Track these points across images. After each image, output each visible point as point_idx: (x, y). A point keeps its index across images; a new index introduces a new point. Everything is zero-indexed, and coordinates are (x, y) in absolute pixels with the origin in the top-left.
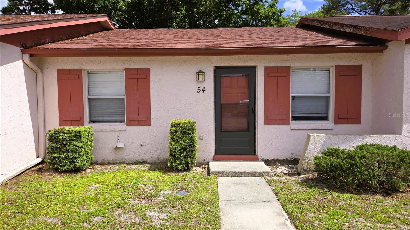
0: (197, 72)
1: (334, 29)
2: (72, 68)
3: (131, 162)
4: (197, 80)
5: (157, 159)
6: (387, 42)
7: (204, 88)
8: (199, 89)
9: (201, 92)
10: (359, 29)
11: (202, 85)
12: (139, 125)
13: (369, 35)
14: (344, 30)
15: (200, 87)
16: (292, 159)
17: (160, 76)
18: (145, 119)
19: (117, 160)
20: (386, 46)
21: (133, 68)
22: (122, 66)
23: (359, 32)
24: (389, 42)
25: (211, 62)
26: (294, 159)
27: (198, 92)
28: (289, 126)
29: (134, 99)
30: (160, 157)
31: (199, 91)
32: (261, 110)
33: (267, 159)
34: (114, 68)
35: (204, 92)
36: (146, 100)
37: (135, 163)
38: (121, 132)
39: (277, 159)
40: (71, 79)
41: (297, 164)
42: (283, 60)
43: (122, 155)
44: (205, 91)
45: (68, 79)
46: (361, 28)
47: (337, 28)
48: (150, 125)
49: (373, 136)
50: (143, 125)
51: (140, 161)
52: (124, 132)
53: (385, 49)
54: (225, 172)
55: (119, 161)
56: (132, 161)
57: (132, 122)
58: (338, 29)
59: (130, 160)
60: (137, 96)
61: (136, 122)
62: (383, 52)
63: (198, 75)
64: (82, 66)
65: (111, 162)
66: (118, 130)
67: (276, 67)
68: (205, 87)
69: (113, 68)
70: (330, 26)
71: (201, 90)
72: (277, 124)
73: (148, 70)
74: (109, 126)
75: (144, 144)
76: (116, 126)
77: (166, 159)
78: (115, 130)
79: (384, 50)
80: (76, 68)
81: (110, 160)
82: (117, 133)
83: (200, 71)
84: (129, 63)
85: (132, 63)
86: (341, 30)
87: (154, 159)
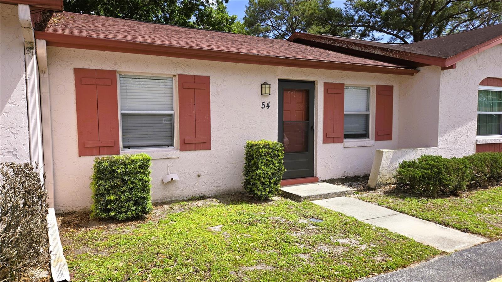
0: (262, 85)
1: (354, 49)
2: (100, 69)
3: (185, 199)
4: (262, 94)
5: (218, 191)
6: (419, 67)
7: (268, 104)
8: (263, 104)
9: (266, 108)
10: (392, 52)
11: (266, 100)
12: (196, 149)
13: (407, 60)
14: (370, 51)
15: (264, 102)
16: (345, 178)
17: (221, 87)
18: (204, 141)
19: (166, 199)
20: (418, 70)
21: (188, 74)
22: (175, 71)
23: (393, 55)
24: (421, 67)
25: (276, 73)
26: (346, 177)
27: (262, 108)
28: (343, 143)
29: (190, 116)
30: (220, 188)
31: (263, 106)
32: (321, 128)
33: (324, 180)
34: (163, 73)
35: (268, 108)
36: (205, 117)
37: (190, 199)
38: (172, 160)
39: (333, 179)
40: (98, 85)
41: (368, 179)
42: (339, 77)
43: (173, 190)
44: (270, 106)
45: (94, 84)
46: (395, 51)
47: (358, 48)
48: (209, 148)
49: (422, 149)
50: (200, 150)
51: (197, 196)
52: (177, 160)
53: (417, 73)
54: (315, 195)
55: (169, 200)
56: (187, 198)
57: (187, 146)
58: (361, 50)
59: (184, 197)
60: (194, 112)
61: (193, 146)
62: (413, 75)
63: (262, 88)
64: (115, 66)
65: (159, 202)
66: (169, 157)
67: (333, 83)
68: (269, 102)
69: (161, 73)
70: (347, 46)
71: (266, 106)
72: (334, 142)
73: (208, 78)
74: (157, 153)
75: (202, 174)
76: (166, 152)
77: (228, 190)
78: (165, 158)
79: (414, 74)
80: (105, 69)
81: (157, 199)
82: (167, 162)
83: (265, 84)
84: (183, 67)
85: (186, 67)
86: (366, 51)
87: (214, 192)
